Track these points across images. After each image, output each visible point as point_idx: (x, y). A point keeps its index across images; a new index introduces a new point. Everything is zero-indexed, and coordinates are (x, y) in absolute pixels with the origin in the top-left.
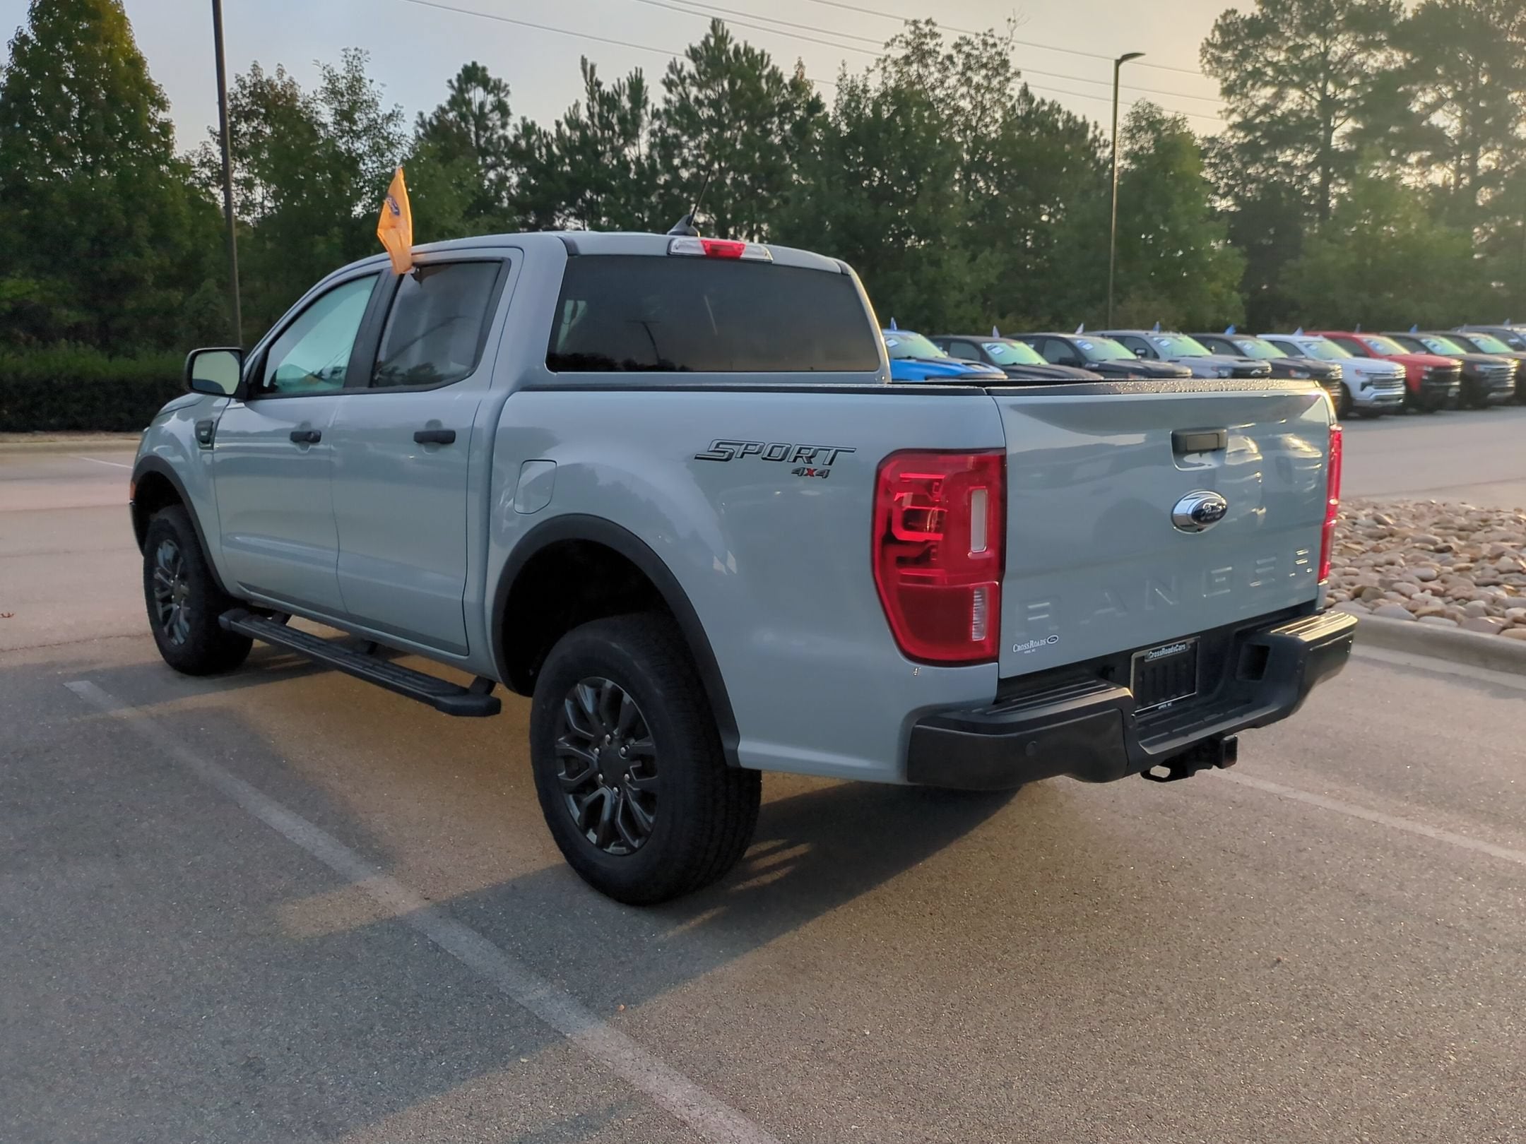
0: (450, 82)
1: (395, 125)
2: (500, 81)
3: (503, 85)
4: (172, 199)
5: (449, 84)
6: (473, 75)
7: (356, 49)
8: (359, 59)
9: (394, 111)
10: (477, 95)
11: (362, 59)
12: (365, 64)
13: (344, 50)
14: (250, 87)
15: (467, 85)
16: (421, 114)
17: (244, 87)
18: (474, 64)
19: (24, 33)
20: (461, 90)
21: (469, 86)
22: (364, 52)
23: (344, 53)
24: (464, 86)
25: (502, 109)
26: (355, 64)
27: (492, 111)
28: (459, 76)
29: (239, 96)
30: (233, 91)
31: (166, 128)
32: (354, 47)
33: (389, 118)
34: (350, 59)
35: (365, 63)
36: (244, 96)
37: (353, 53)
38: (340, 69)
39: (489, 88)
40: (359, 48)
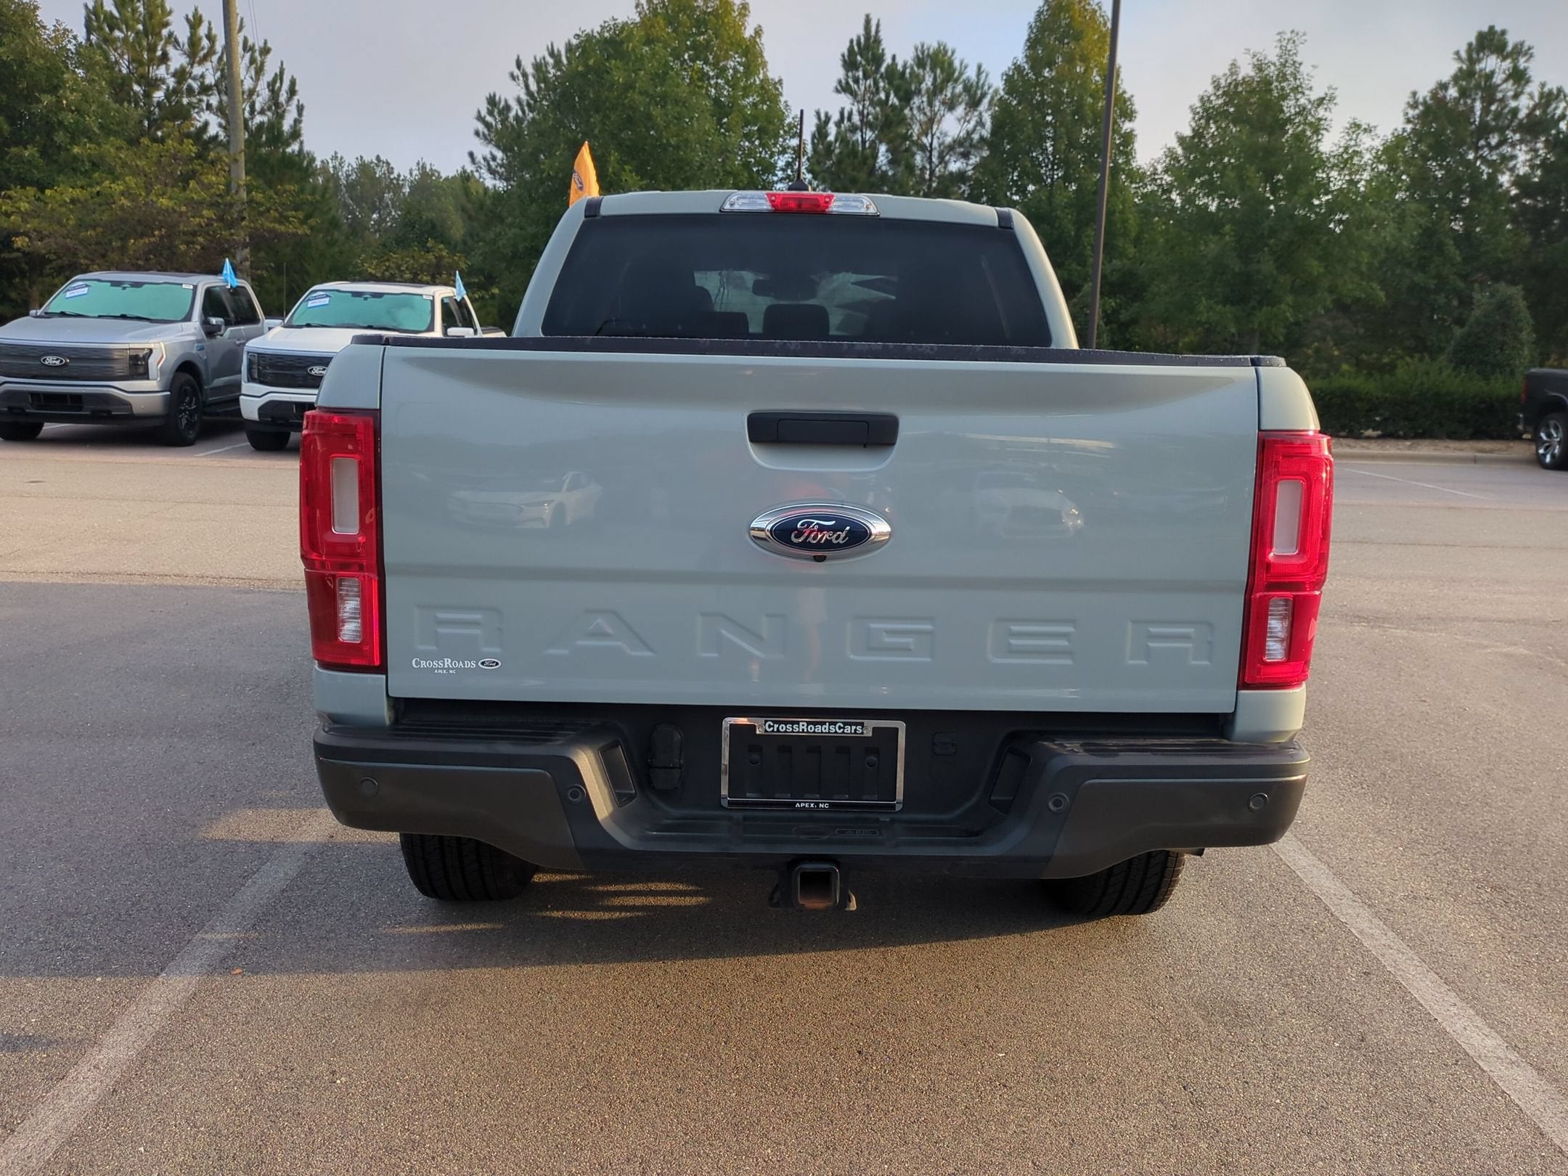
0: (1457, 53)
1: (1326, 109)
2: (1522, 44)
3: (1525, 48)
4: (1121, 207)
5: (1456, 57)
6: (1490, 42)
7: (1292, 32)
8: (1294, 42)
9: (1326, 94)
10: (1491, 63)
11: (1297, 42)
12: (1300, 48)
13: (1279, 34)
14: (1224, 87)
15: (1478, 55)
16: (1414, 94)
17: (1217, 87)
18: (1491, 28)
19: (1019, 63)
20: (1472, 61)
21: (1481, 55)
22: (1300, 34)
23: (1278, 37)
24: (1475, 56)
25: (1519, 77)
26: (1289, 48)
27: (1506, 81)
28: (1470, 45)
29: (1213, 98)
30: (1206, 93)
31: (1128, 138)
32: (1291, 29)
33: (1321, 101)
34: (1284, 43)
35: (1301, 46)
36: (1218, 97)
37: (1288, 35)
38: (1272, 55)
39: (1505, 53)
40: (1296, 30)
